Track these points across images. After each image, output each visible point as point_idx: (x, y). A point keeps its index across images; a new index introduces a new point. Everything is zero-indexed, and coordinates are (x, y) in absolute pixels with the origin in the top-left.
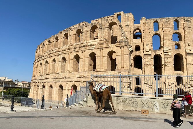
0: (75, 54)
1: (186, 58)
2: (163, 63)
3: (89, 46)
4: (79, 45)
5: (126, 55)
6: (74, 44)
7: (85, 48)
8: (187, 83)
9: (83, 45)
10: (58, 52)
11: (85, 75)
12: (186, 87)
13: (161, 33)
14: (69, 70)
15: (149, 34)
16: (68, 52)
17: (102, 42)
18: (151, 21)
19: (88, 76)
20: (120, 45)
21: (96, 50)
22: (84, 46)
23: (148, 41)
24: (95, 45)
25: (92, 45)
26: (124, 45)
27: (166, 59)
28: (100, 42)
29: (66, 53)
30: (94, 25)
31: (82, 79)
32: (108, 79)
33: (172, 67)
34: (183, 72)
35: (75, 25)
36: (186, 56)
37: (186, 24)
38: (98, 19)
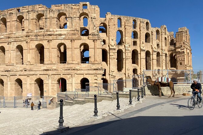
0: (37, 43)
1: (140, 54)
2: (124, 57)
3: (56, 35)
4: (43, 33)
5: (99, 48)
6: (35, 31)
7: (51, 37)
8: (140, 74)
9: (49, 33)
10: (9, 38)
11: (54, 68)
12: (139, 76)
13: (123, 30)
14: (29, 62)
15: (114, 30)
16: (27, 40)
17: (72, 32)
18: (116, 17)
19: (57, 69)
20: (93, 38)
21: (67, 41)
22: (50, 35)
23: (113, 37)
24: (65, 35)
25: (61, 35)
26: (97, 38)
27: (126, 54)
28: (70, 32)
29: (22, 40)
30: (61, 12)
31: (50, 72)
32: (82, 72)
33: (131, 60)
34: (138, 65)
35: (27, 6)
36: (140, 52)
37: (141, 25)
38: (60, 5)
